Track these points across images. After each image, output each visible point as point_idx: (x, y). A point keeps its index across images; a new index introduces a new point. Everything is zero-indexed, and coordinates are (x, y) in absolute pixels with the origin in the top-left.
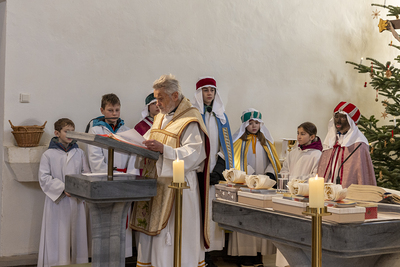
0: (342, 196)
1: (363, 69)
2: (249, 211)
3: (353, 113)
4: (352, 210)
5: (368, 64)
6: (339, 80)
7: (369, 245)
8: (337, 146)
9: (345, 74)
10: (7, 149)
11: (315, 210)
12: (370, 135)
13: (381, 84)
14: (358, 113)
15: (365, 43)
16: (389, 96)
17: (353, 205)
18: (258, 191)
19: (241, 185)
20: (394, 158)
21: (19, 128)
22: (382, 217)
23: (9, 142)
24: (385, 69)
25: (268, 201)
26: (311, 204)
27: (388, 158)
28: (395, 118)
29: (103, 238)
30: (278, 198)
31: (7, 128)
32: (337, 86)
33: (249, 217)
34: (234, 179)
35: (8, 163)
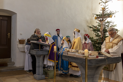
0: (91, 53)
1: (91, 27)
2: (71, 57)
3: (88, 36)
4: (93, 56)
5: (92, 26)
6: (85, 30)
7: (97, 64)
8: (85, 43)
9: (87, 28)
10: (18, 45)
11: (86, 56)
12: (92, 41)
13: (94, 30)
14: (89, 36)
15: (91, 22)
16: (96, 33)
17: (93, 55)
18: (72, 53)
19: (68, 51)
20: (97, 46)
21: (20, 40)
22: (99, 58)
23: (18, 43)
24: (95, 27)
25: (75, 55)
26: (85, 55)
27: (96, 46)
28: (98, 37)
29: (38, 63)
30: (77, 54)
31: (18, 40)
32: (85, 31)
33: (70, 58)
34: (67, 50)
35: (18, 47)
